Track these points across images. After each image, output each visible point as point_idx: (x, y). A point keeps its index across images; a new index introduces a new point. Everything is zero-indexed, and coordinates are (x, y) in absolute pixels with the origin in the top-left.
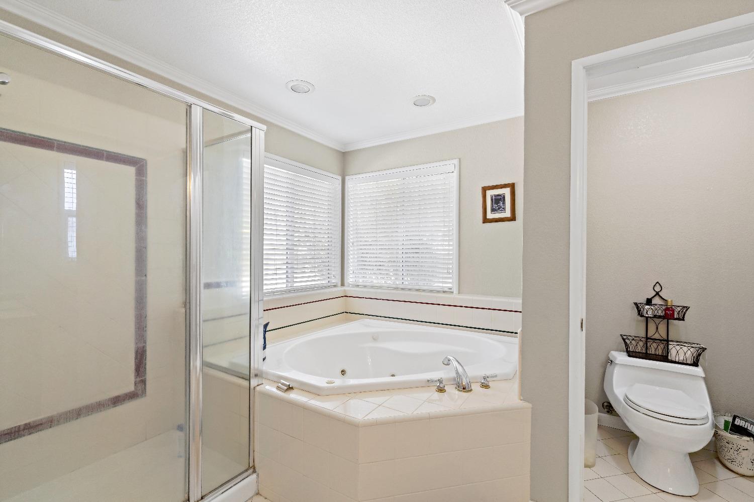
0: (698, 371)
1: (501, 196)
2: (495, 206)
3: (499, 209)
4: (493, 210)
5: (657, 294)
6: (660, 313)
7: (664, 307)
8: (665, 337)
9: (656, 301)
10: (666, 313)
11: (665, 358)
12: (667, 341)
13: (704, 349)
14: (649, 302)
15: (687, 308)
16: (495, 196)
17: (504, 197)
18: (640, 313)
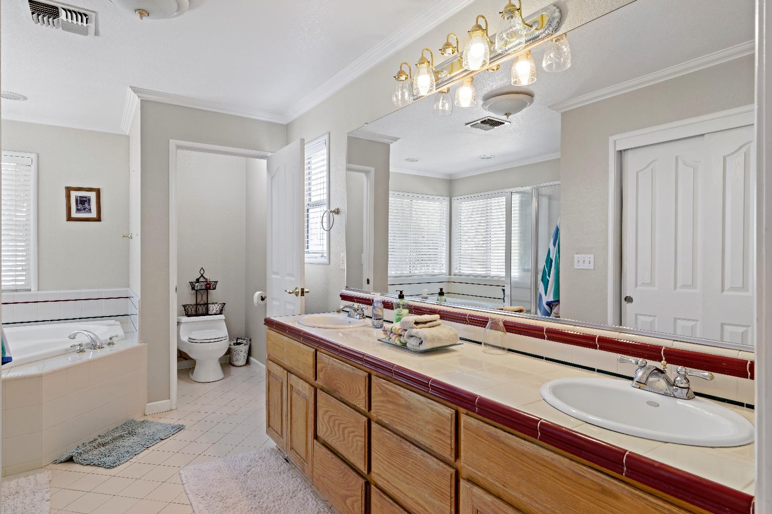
0: (222, 317)
1: (86, 198)
2: (80, 206)
3: (84, 209)
4: (78, 210)
5: (202, 275)
6: (204, 288)
7: (205, 283)
8: (206, 302)
9: (202, 279)
10: (206, 287)
11: (207, 314)
12: (207, 304)
13: (224, 304)
14: (198, 281)
15: (217, 282)
16: (80, 197)
17: (89, 200)
18: (193, 288)
